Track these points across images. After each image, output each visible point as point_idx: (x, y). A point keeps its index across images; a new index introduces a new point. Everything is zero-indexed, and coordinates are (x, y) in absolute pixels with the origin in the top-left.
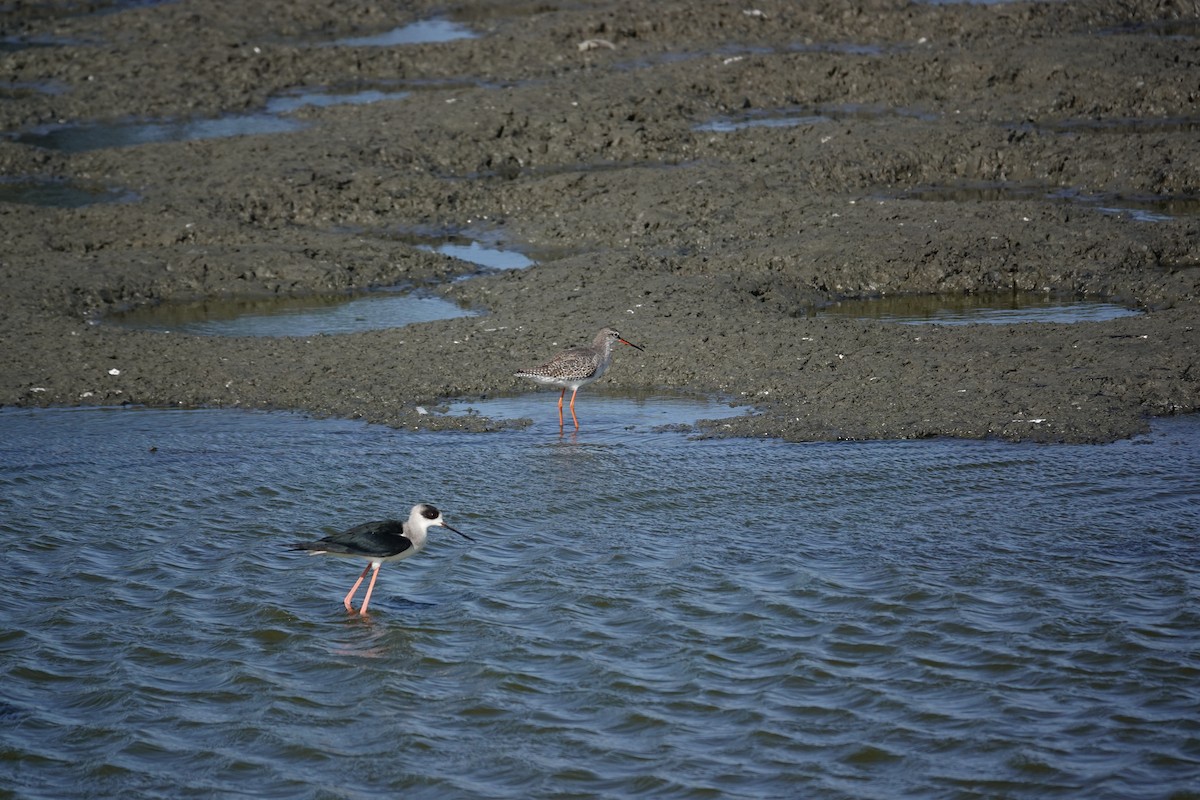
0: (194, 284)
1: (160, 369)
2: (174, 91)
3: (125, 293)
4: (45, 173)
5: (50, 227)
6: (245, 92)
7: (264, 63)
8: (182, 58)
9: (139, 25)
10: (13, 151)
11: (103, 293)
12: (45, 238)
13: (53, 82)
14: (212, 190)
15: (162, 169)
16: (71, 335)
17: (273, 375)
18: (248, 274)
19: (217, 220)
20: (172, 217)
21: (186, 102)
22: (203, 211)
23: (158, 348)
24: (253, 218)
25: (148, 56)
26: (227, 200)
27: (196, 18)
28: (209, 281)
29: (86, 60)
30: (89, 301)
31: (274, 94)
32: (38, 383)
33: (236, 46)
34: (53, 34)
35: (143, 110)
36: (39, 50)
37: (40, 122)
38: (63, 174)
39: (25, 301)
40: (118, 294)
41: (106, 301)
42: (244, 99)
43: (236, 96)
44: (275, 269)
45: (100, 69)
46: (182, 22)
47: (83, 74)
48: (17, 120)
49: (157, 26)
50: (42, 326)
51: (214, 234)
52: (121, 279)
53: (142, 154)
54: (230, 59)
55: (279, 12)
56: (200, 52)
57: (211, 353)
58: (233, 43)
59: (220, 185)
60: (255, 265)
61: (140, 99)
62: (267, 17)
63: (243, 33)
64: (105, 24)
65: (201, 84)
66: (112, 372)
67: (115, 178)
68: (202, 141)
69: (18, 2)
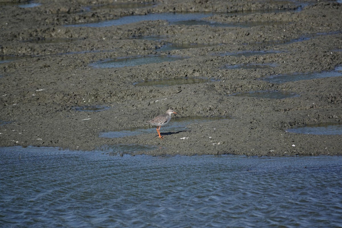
0: (316, 120)
1: (306, 144)
2: (308, 65)
3: (296, 123)
4: (272, 89)
5: (274, 105)
6: (329, 65)
7: (334, 57)
8: (310, 56)
9: (298, 46)
10: (263, 83)
11: (290, 123)
12: (273, 108)
13: (274, 63)
14: (320, 93)
15: (306, 87)
16: (281, 135)
17: (338, 145)
18: (331, 117)
19: (321, 102)
20: (309, 101)
21: (312, 68)
22: (318, 99)
23: (306, 138)
24: (332, 101)
25: (301, 55)
26: (324, 96)
27: (314, 44)
28: (320, 119)
29: (283, 57)
30: (286, 126)
31: (337, 65)
32: (272, 149)
33: (326, 52)
34: (274, 50)
35: (300, 71)
36: (270, 54)
37: (271, 75)
38: (277, 89)
39: (268, 126)
40: (294, 123)
41: (290, 125)
42: (328, 67)
43: (326, 66)
44: (338, 116)
45: (287, 59)
46: (310, 45)
47: (283, 61)
48: (264, 74)
49: (303, 47)
50: (273, 133)
51: (321, 105)
52: (295, 119)
53: (300, 83)
54: (324, 56)
55: (338, 42)
56: (316, 54)
57: (321, 140)
58: (325, 51)
59: (322, 92)
60: (333, 114)
61: (299, 68)
62: (334, 44)
63: (328, 48)
64: (288, 47)
65: (316, 63)
66: (293, 146)
67: (292, 90)
68: (317, 79)
69: (264, 41)
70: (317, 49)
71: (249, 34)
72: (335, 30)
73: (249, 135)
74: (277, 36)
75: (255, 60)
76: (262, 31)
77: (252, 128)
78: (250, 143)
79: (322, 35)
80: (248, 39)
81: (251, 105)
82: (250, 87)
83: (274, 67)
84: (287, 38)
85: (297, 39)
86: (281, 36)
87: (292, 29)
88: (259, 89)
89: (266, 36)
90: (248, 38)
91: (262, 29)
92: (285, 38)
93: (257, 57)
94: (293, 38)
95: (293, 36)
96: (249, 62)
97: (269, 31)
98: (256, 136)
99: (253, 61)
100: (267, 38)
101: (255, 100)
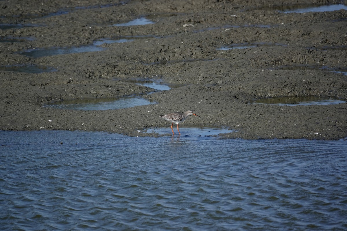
0: (73, 95)
1: (63, 120)
2: (66, 39)
3: (53, 98)
4: (29, 64)
5: (31, 79)
6: (87, 40)
7: (92, 31)
8: (68, 30)
9: (56, 20)
10: (20, 57)
11: (46, 98)
12: (30, 82)
13: (32, 37)
14: (78, 68)
15: (63, 62)
16: (37, 110)
17: (96, 121)
18: (88, 92)
19: (79, 77)
20: (66, 76)
21: (70, 43)
22: (75, 74)
23: (62, 114)
24: (90, 76)
25: (59, 29)
26: (82, 71)
27: (72, 18)
28: (77, 94)
29: (41, 31)
30: (42, 100)
31: (95, 40)
32: (28, 124)
34: (31, 23)
35: (57, 45)
36: (27, 28)
37: (28, 48)
38: (34, 64)
39: (24, 100)
40: (51, 98)
41: (47, 100)
42: (86, 42)
43: (84, 41)
44: (96, 91)
45: (45, 33)
46: (69, 19)
47: (40, 35)
48: (21, 48)
49: (61, 21)
50: (29, 108)
51: (79, 81)
52: (52, 94)
53: (57, 58)
54: (82, 30)
55: (96, 16)
56: (74, 28)
57: (78, 115)
58: (83, 25)
59: (80, 66)
60: (90, 90)
61: (57, 42)
62: (93, 18)
63: (86, 22)
64: (46, 20)
65: (74, 37)
66: (49, 121)
67: (49, 65)
68: (75, 54)
69: (21, 14)
70: (75, 23)
71: (6, 7)
72: (94, 4)
73: (5, 110)
74: (35, 10)
75: (12, 33)
76: (19, 4)
77: (8, 103)
78: (6, 118)
79: (81, 9)
80: (5, 13)
81: (7, 79)
82: (6, 60)
83: (31, 41)
84: (45, 11)
85: (55, 13)
86: (39, 10)
87: (51, 3)
88: (16, 63)
89: (23, 9)
90: (5, 11)
91: (19, 2)
92: (43, 11)
93: (14, 30)
94: (51, 12)
95: (51, 10)
96: (6, 36)
97: (26, 5)
98: (11, 110)
99: (10, 35)
100: (25, 11)
101: (11, 74)
